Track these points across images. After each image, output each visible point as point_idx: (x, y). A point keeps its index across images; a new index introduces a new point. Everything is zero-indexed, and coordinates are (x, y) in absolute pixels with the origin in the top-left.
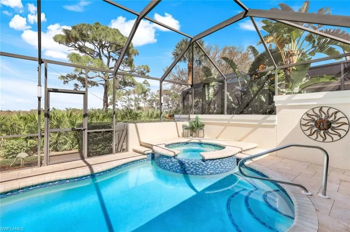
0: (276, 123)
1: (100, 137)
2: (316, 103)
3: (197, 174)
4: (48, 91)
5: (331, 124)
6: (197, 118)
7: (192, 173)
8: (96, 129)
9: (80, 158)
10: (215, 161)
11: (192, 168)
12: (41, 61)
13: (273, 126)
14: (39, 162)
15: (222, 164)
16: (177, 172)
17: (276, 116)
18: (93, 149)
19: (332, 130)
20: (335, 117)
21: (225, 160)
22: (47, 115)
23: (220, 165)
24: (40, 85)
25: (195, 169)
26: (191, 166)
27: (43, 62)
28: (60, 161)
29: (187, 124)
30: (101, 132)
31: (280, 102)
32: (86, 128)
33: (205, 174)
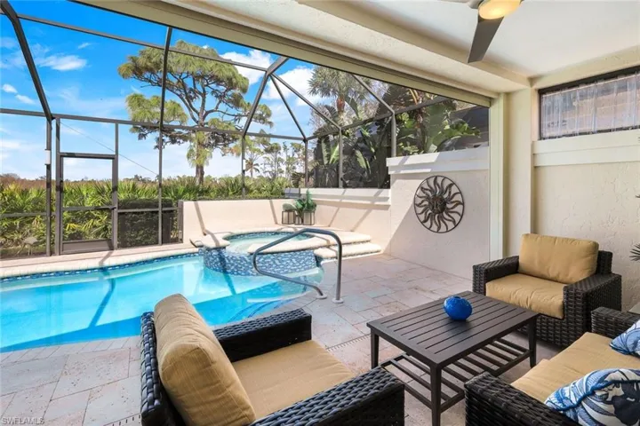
0: (389, 202)
1: (142, 220)
2: (429, 170)
3: (238, 274)
4: (61, 157)
5: (445, 203)
6: (308, 194)
7: (233, 273)
8: (135, 208)
9: (107, 247)
10: (265, 256)
11: (232, 265)
12: (50, 117)
13: (387, 207)
14: (48, 250)
15: (277, 262)
16: (216, 270)
17: (390, 190)
18: (131, 237)
19: (447, 213)
20: (450, 193)
21: (283, 255)
22: (60, 189)
23: (274, 262)
24: (49, 148)
25: (236, 267)
26: (232, 262)
27: (53, 118)
28: (77, 250)
29: (291, 202)
30: (142, 213)
31: (394, 167)
32: (116, 206)
33: (249, 274)
